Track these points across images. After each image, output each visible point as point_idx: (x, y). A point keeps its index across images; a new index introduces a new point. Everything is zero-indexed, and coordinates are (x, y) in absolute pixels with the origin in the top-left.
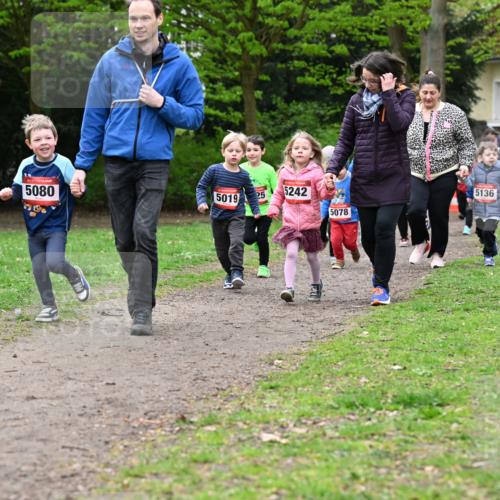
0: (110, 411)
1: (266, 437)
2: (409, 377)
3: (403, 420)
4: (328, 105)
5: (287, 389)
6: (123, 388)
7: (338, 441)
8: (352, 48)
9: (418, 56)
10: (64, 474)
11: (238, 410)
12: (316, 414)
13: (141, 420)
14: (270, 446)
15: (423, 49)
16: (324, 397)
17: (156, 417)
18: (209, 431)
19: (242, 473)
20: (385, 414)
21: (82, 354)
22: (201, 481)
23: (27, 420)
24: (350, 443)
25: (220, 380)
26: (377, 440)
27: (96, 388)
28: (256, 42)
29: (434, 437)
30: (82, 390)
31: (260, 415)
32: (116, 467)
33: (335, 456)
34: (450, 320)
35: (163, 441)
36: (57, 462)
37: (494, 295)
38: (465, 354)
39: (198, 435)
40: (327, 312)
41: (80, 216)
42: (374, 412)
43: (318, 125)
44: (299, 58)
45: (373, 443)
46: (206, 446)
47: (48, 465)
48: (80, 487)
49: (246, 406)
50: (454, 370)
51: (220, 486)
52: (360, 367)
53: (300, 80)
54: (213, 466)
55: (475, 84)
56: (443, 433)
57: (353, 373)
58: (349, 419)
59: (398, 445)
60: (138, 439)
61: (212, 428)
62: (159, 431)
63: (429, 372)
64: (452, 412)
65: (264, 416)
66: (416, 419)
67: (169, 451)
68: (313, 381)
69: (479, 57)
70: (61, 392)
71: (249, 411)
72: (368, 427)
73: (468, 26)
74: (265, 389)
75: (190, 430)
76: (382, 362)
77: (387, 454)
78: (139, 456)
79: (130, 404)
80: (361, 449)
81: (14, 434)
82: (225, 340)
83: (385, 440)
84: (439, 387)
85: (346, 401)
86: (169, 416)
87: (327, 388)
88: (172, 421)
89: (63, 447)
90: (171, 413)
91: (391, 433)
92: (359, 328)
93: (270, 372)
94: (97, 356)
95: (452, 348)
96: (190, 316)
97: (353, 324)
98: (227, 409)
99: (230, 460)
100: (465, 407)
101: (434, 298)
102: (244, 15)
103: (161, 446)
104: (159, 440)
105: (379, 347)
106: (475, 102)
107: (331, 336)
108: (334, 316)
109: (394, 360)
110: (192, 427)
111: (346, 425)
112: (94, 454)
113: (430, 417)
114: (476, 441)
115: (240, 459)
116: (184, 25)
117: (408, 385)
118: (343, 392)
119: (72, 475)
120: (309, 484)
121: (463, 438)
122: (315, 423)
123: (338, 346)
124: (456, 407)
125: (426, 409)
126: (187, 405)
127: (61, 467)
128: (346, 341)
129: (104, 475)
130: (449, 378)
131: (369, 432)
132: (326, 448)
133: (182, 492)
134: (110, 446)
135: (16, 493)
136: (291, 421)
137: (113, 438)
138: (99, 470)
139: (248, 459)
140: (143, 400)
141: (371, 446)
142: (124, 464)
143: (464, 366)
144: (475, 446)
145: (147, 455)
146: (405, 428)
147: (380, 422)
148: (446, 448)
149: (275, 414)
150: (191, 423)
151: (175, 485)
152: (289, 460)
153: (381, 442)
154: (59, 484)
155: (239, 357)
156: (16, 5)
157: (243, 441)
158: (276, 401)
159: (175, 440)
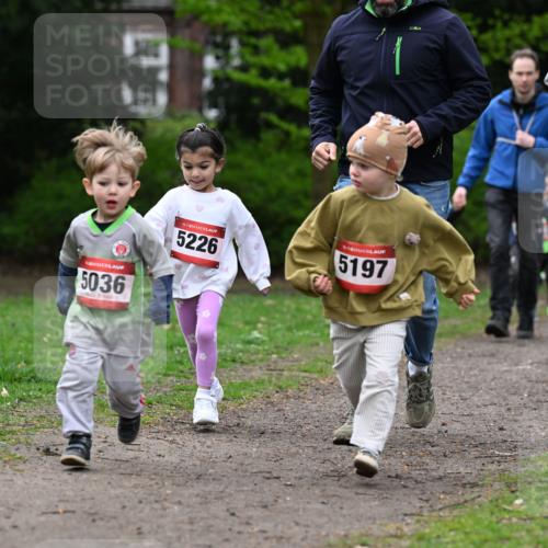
40: (450, 462)
82: (265, 507)
92: (507, 494)
94: (33, 529)
96: (203, 461)
97: (497, 486)
105: (544, 528)
107: (457, 505)
108: (461, 470)
123: (468, 523)
128: (484, 516)
155: (289, 539)
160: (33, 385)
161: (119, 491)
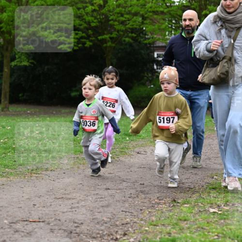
0: (142, 196)
1: (212, 210)
5: (220, 189)
6: (148, 186)
10: (123, 223)
11: (198, 198)
12: (233, 201)
13: (156, 200)
14: (213, 214)
17: (162, 200)
19: (201, 226)
21: (129, 170)
22: (183, 228)
23: (106, 199)
25: (190, 184)
27: (136, 186)
30: (130, 186)
31: (208, 201)
32: (145, 221)
35: (166, 210)
36: (120, 218)
47: (116, 219)
48: (130, 229)
49: (202, 196)
51: (192, 231)
54: (189, 222)
60: (155, 209)
61: (187, 206)
62: (164, 206)
65: (210, 201)
67: (169, 215)
70: (121, 187)
71: (204, 198)
74: (210, 189)
75: (178, 206)
78: (156, 216)
79: (151, 193)
81: (100, 204)
88: (169, 202)
89: (122, 211)
90: (169, 198)
93: (212, 181)
94: (136, 172)
98: (193, 197)
99: (196, 220)
103: (165, 213)
104: (164, 210)
110: (179, 204)
112: (136, 214)
115: (200, 219)
116: (174, 27)
119: (127, 224)
120: (232, 232)
122: (233, 205)
126: (176, 194)
127: (122, 220)
129: (141, 224)
133: (175, 233)
134: (143, 211)
135: (102, 230)
136: (222, 203)
137: (144, 208)
138: (138, 222)
139: (204, 220)
142: (149, 220)
145: (159, 216)
149: (215, 200)
150: (178, 203)
151: (172, 230)
152: (222, 221)
154: (121, 227)
155: (198, 174)
156: (101, 17)
157: (202, 212)
158: (215, 194)
159: (171, 210)
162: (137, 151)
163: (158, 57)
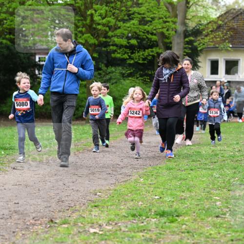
0: (16, 216)
1: (92, 231)
2: (162, 202)
3: (159, 223)
4: (127, 68)
5: (103, 207)
6: (22, 205)
7: (127, 233)
8: (139, 41)
9: (171, 45)
11: (79, 217)
12: (116, 219)
14: (94, 235)
15: (173, 42)
16: (121, 212)
17: (38, 220)
18: (64, 227)
20: (150, 220)
24: (133, 234)
25: (70, 202)
26: (146, 233)
27: (9, 205)
28: (92, 37)
29: (174, 232)
30: (2, 206)
31: (89, 220)
33: (126, 240)
34: (183, 174)
35: (42, 232)
37: (205, 162)
38: (190, 191)
39: (59, 229)
40: (123, 169)
41: (4, 121)
42: (145, 219)
43: (122, 78)
44: (113, 45)
45: (145, 234)
46: (62, 235)
49: (83, 215)
50: (184, 199)
52: (139, 197)
53: (113, 55)
55: (198, 60)
56: (178, 230)
57: (135, 200)
58: (133, 222)
59: (156, 235)
60: (29, 231)
61: (66, 226)
62: (40, 227)
63: (173, 200)
64: (183, 220)
65: (91, 220)
66: (165, 223)
67: (44, 236)
68: (116, 203)
69: (200, 47)
71: (84, 217)
72: (142, 226)
73: (195, 32)
74: (92, 207)
75: (55, 226)
76: (150, 194)
77: (151, 240)
78: (30, 239)
79: (26, 213)
80: (138, 237)
82: (73, 182)
83: (150, 233)
84: (177, 207)
85: (132, 213)
86: (44, 219)
87: (123, 207)
88: (46, 222)
90: (46, 218)
91: (153, 230)
92: (139, 178)
93: (95, 199)
95: (184, 188)
96: (57, 170)
97: (136, 176)
98: (73, 216)
99: (74, 241)
100: (190, 217)
101: (176, 163)
102: (87, 24)
103: (40, 235)
104: (40, 231)
105: (148, 187)
106: (198, 69)
107: (125, 181)
108: (127, 172)
109: (155, 194)
110: (56, 225)
111: (131, 225)
112: (7, 237)
113: (172, 222)
114: (194, 234)
115: (79, 241)
117: (162, 206)
118: (130, 209)
121: (188, 232)
122: (116, 224)
123: (128, 186)
124: (185, 217)
125: (171, 218)
126: (53, 214)
128: (133, 184)
130: (182, 203)
131: (142, 229)
132: (121, 236)
134: (15, 234)
136: (105, 223)
137: (17, 230)
139: (83, 241)
140: (32, 211)
141: (143, 236)
142: (22, 243)
143: (189, 197)
144: (194, 236)
145: (33, 238)
146: (160, 227)
147: (147, 224)
148: (180, 237)
149: (96, 219)
150: (56, 223)
152: (103, 242)
153: (148, 234)
155: (80, 191)
157: (81, 232)
158: (97, 213)
159: (47, 231)
160: (11, 150)
161: (34, 179)
162: (13, 166)
163: (39, 61)
